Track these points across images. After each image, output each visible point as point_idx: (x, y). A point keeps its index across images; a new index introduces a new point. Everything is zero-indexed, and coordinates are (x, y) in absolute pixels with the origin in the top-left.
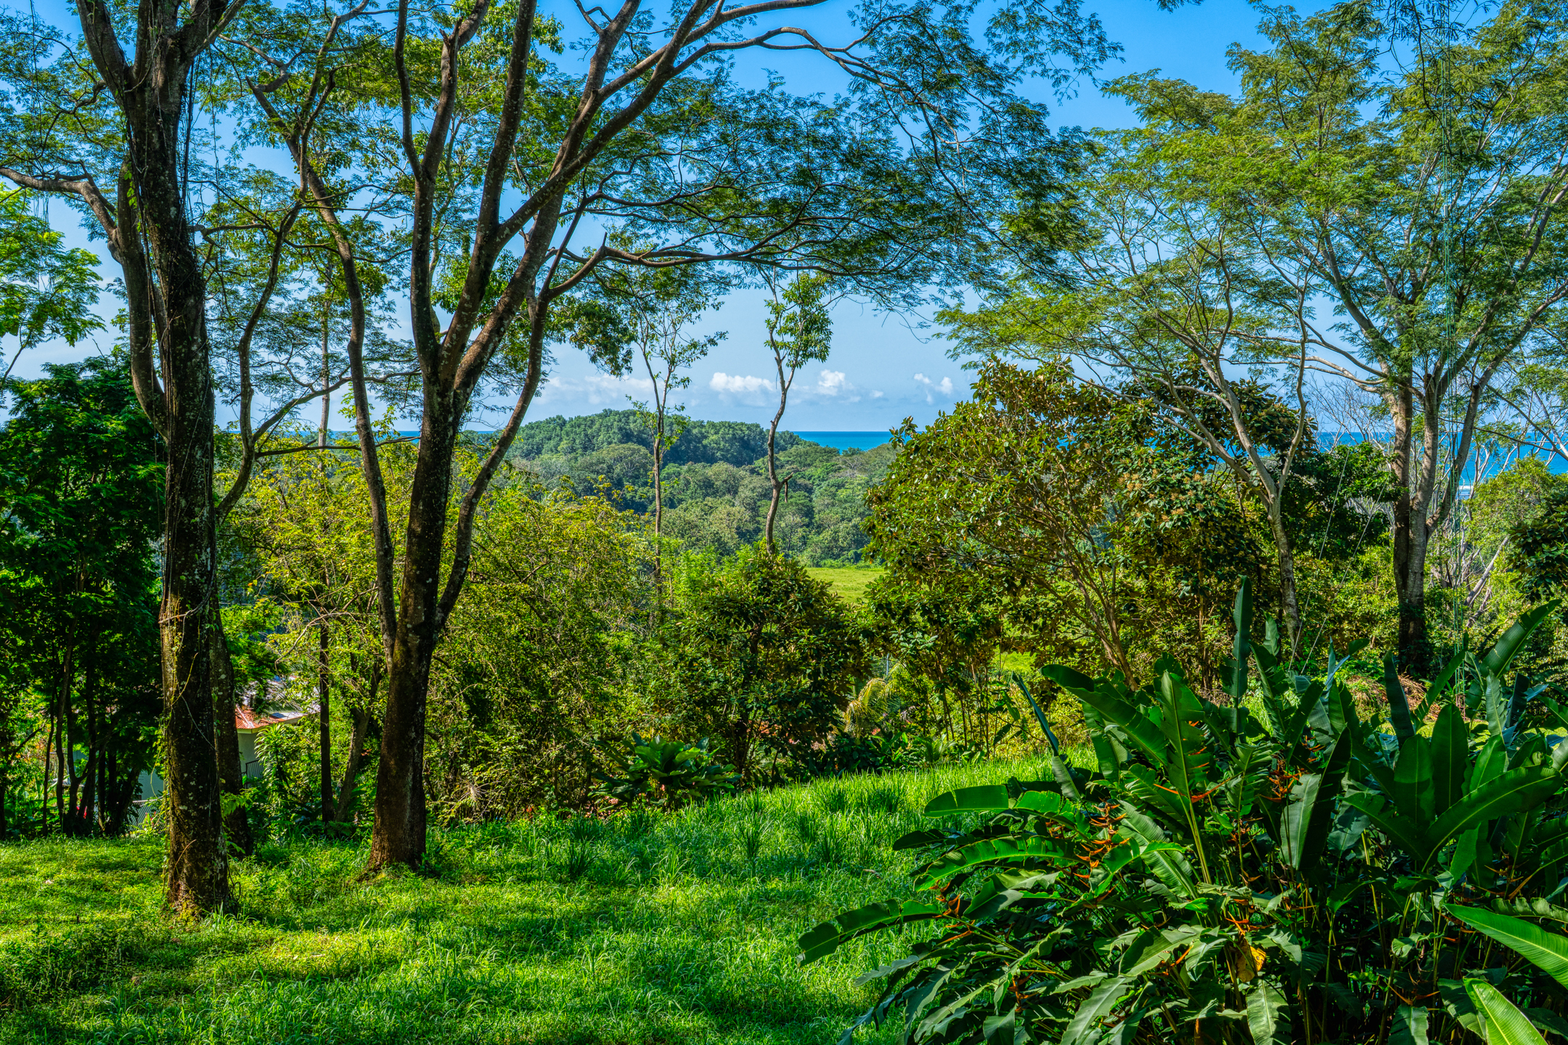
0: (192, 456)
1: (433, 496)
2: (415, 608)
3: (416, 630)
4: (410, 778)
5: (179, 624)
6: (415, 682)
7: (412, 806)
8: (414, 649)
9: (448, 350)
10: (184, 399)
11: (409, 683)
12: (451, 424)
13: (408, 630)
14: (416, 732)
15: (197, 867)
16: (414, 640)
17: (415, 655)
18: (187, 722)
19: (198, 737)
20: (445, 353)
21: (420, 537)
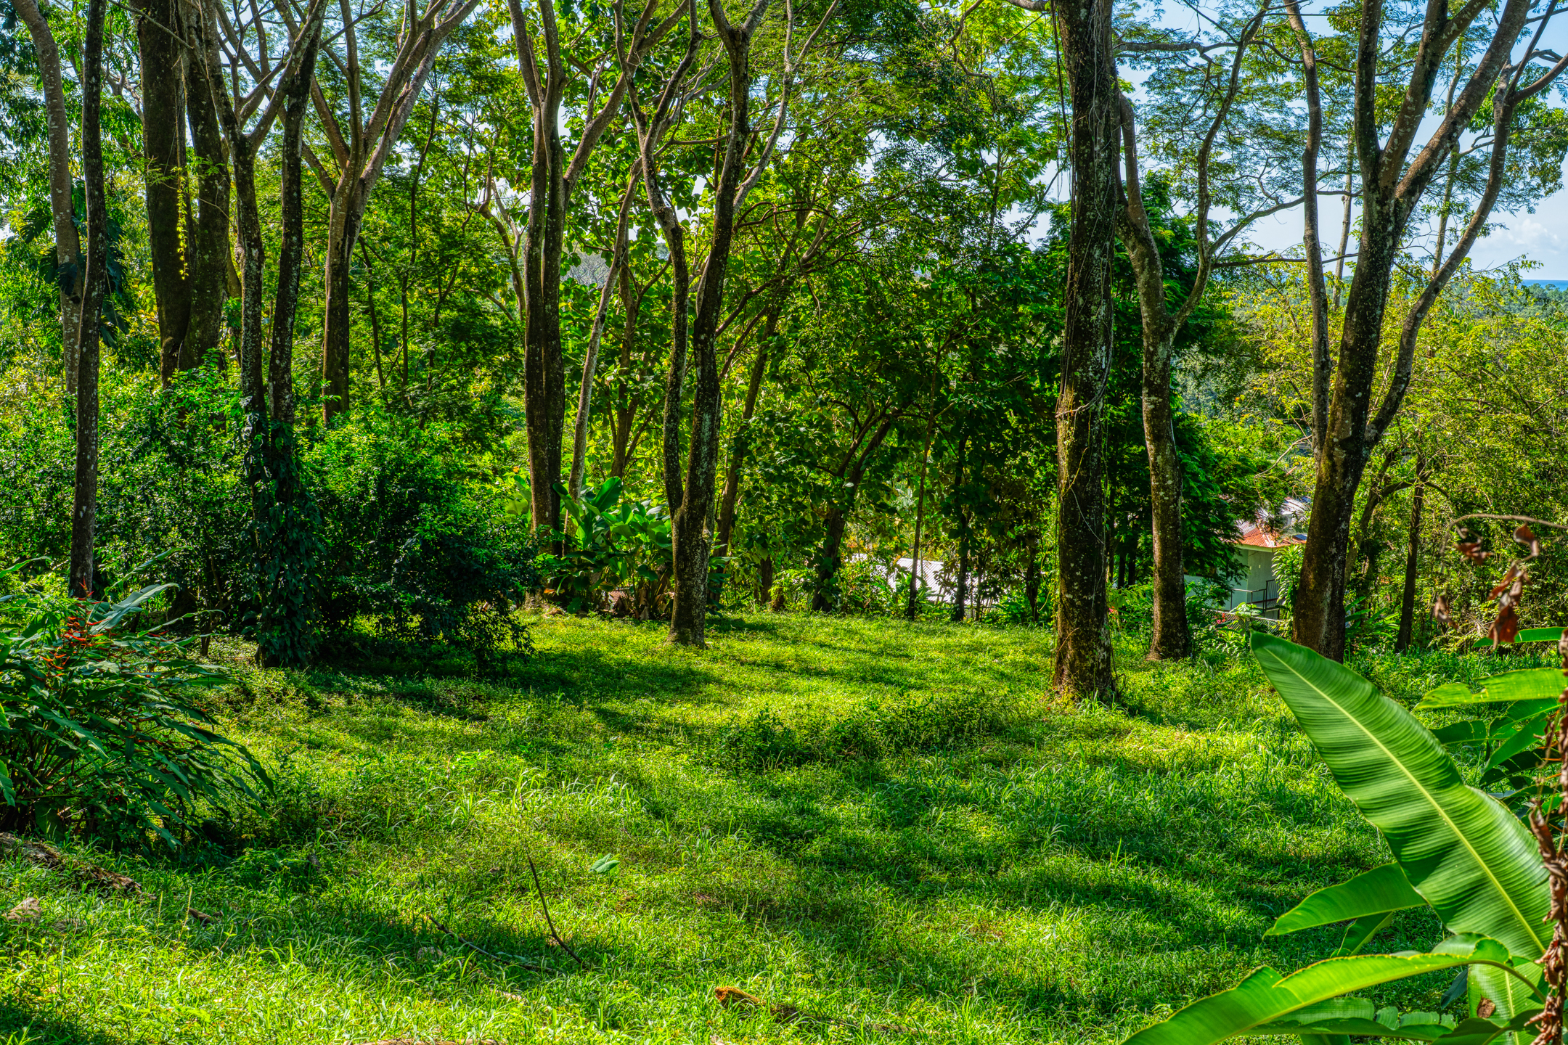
0: (1090, 255)
1: (1367, 308)
2: (1343, 422)
3: (1343, 444)
4: (1328, 593)
5: (1072, 418)
6: (1338, 497)
7: (1330, 623)
8: (1339, 464)
9: (1389, 156)
10: (1085, 199)
11: (1332, 498)
12: (1390, 234)
13: (1334, 444)
14: (1338, 547)
15: (1079, 654)
16: (1340, 455)
17: (1340, 470)
18: (1075, 514)
19: (1085, 530)
20: (1385, 159)
21: (1352, 350)
